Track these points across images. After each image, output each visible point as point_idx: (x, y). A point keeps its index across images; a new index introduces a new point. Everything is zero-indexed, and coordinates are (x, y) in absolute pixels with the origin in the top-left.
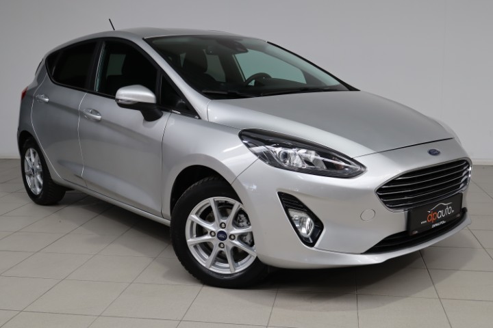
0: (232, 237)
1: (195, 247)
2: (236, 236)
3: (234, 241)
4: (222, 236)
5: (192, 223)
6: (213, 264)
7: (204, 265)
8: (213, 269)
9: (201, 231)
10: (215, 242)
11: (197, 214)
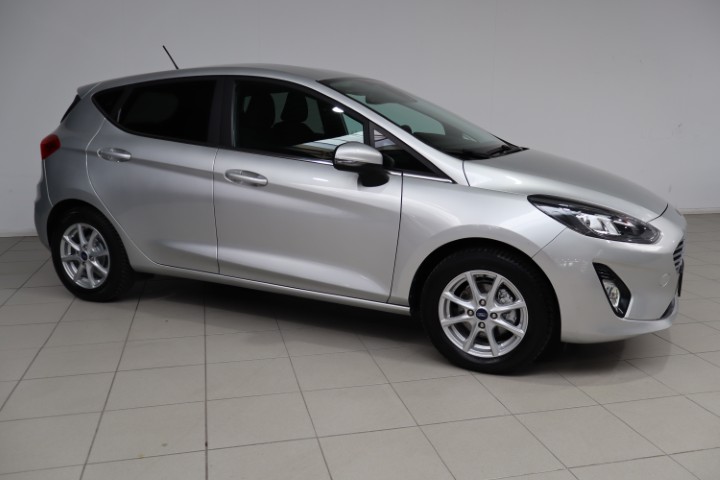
0: (495, 315)
1: (450, 328)
2: (499, 315)
3: (496, 320)
4: (482, 315)
5: (446, 300)
6: (472, 347)
7: (461, 348)
8: (472, 352)
9: (455, 310)
10: (473, 321)
11: (451, 290)
